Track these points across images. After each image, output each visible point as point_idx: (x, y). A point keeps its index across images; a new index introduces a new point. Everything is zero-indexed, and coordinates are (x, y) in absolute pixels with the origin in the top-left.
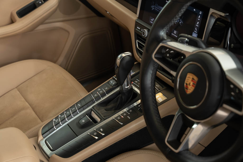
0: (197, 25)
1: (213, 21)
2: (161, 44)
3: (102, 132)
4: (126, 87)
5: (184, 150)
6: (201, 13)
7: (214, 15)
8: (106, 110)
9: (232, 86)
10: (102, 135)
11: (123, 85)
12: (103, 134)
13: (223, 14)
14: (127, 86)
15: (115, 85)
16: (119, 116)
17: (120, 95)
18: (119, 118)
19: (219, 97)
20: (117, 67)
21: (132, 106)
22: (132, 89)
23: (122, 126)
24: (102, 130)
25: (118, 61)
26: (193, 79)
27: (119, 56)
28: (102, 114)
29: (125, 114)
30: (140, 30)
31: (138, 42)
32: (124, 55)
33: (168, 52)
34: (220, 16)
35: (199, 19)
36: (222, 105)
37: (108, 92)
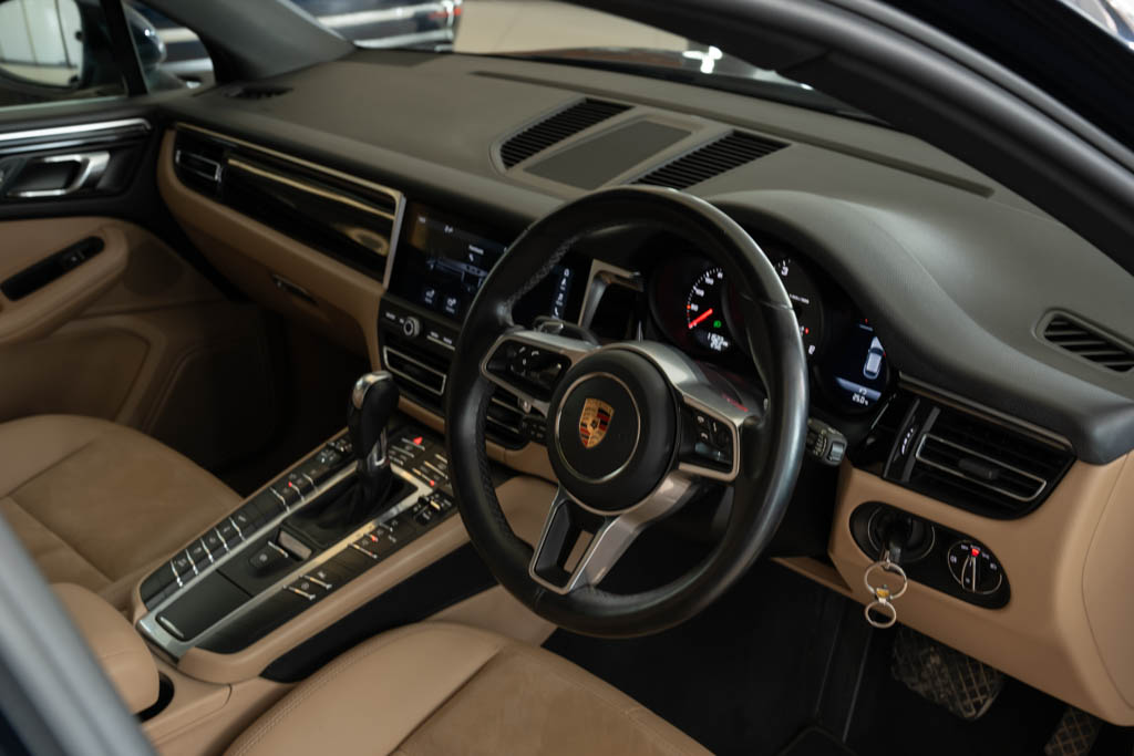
0: (558, 303)
1: (600, 292)
2: (501, 339)
3: (326, 581)
4: (378, 463)
5: (581, 587)
6: (567, 273)
7: (603, 276)
8: (323, 526)
9: (701, 419)
10: (325, 588)
11: (368, 459)
12: (328, 586)
13: (627, 275)
14: (379, 459)
15: (335, 462)
16: (365, 537)
17: (357, 487)
18: (365, 542)
19: (668, 448)
20: (355, 409)
21: (394, 511)
22: (387, 470)
23: (375, 562)
24: (322, 575)
25: (358, 393)
26: (601, 411)
27: (360, 383)
28: (313, 536)
29: (380, 532)
30: (397, 320)
31: (388, 353)
32: (371, 379)
33: (526, 355)
34: (618, 277)
35: (563, 288)
36: (675, 467)
37: (320, 481)
